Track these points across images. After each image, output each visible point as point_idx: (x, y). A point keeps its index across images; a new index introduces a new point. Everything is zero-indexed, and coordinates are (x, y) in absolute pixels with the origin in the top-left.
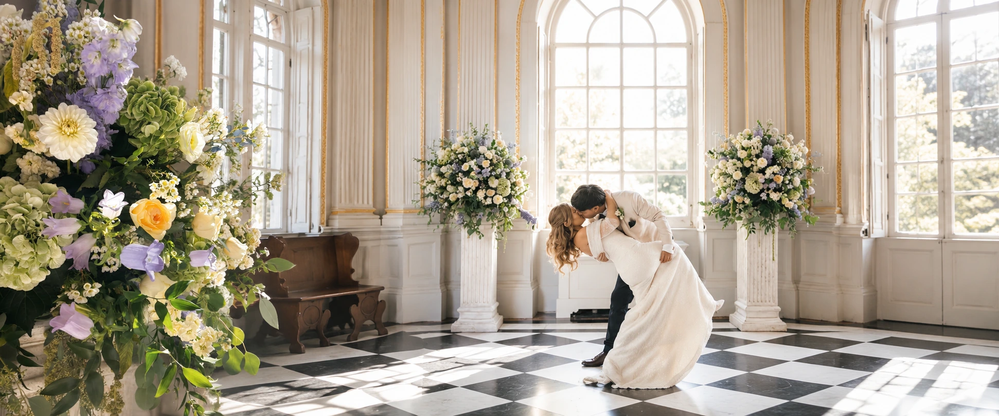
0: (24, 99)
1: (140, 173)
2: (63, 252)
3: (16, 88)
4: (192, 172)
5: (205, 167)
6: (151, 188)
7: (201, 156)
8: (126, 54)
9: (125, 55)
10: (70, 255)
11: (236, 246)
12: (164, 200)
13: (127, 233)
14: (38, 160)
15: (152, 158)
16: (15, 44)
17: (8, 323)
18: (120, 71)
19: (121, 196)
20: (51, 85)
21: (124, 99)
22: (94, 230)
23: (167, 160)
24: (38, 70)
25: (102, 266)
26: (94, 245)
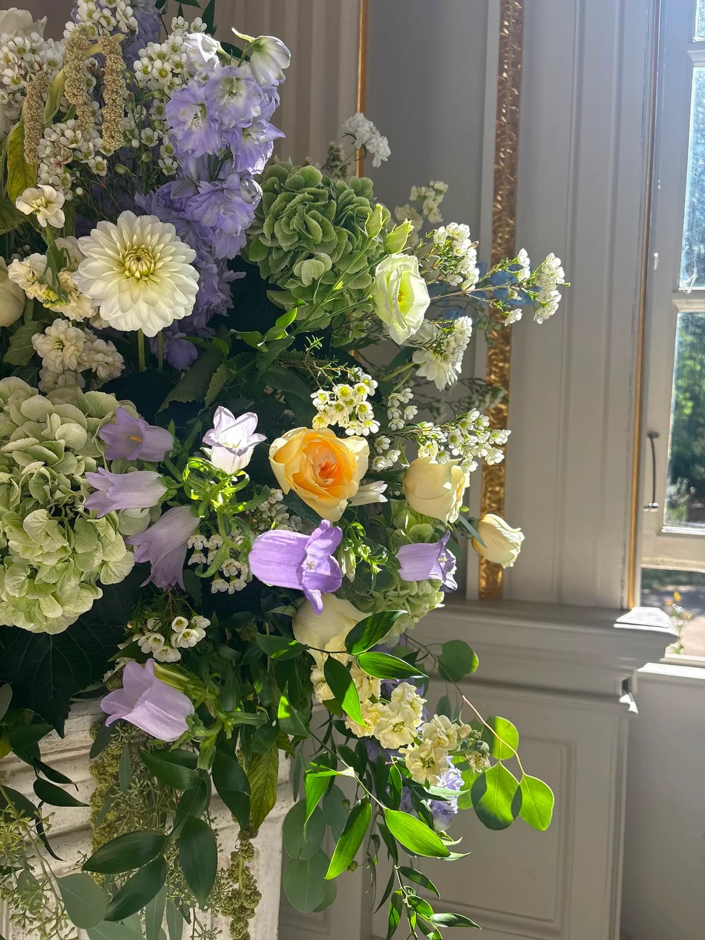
0: (48, 203)
1: (294, 370)
2: (130, 548)
3: (32, 180)
4: (405, 364)
5: (430, 354)
6: (315, 403)
7: (422, 328)
8: (258, 108)
9: (255, 112)
10: (143, 555)
11: (499, 533)
12: (343, 429)
13: (264, 506)
14: (77, 338)
15: (318, 333)
16: (28, 90)
17: (16, 705)
18: (247, 144)
19: (250, 421)
20: (103, 173)
21: (255, 203)
22: (194, 497)
23: (352, 336)
24: (76, 141)
25: (212, 578)
26: (194, 533)
